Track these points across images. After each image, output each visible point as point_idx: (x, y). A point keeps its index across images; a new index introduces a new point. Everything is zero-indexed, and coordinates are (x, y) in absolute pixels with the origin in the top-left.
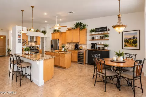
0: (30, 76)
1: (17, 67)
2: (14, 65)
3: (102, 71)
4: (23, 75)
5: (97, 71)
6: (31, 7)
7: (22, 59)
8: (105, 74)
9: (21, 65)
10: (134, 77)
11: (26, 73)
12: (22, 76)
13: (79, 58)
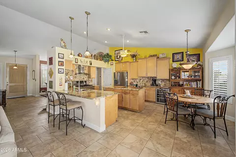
0: (82, 120)
1: (60, 108)
2: (54, 106)
3: (173, 109)
4: (70, 120)
5: (167, 109)
6: (86, 12)
7: (67, 97)
8: (177, 112)
9: (66, 105)
10: (214, 117)
11: (74, 117)
12: (68, 121)
13: (158, 97)
